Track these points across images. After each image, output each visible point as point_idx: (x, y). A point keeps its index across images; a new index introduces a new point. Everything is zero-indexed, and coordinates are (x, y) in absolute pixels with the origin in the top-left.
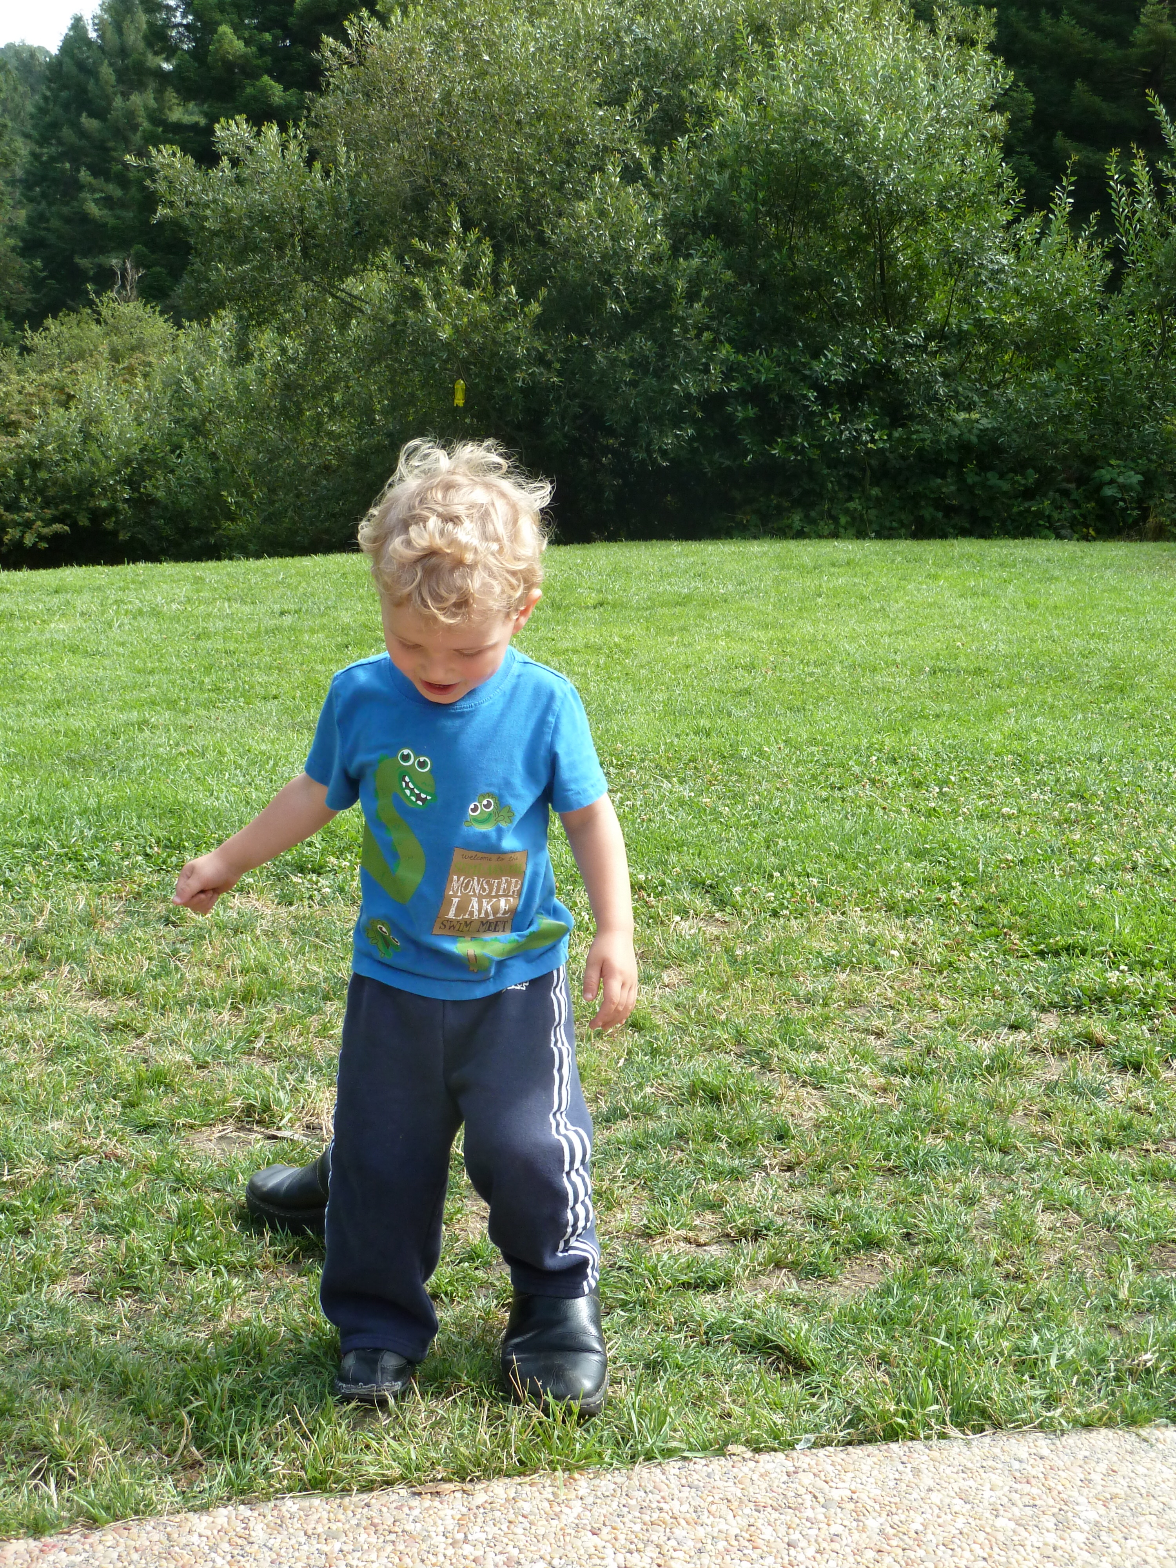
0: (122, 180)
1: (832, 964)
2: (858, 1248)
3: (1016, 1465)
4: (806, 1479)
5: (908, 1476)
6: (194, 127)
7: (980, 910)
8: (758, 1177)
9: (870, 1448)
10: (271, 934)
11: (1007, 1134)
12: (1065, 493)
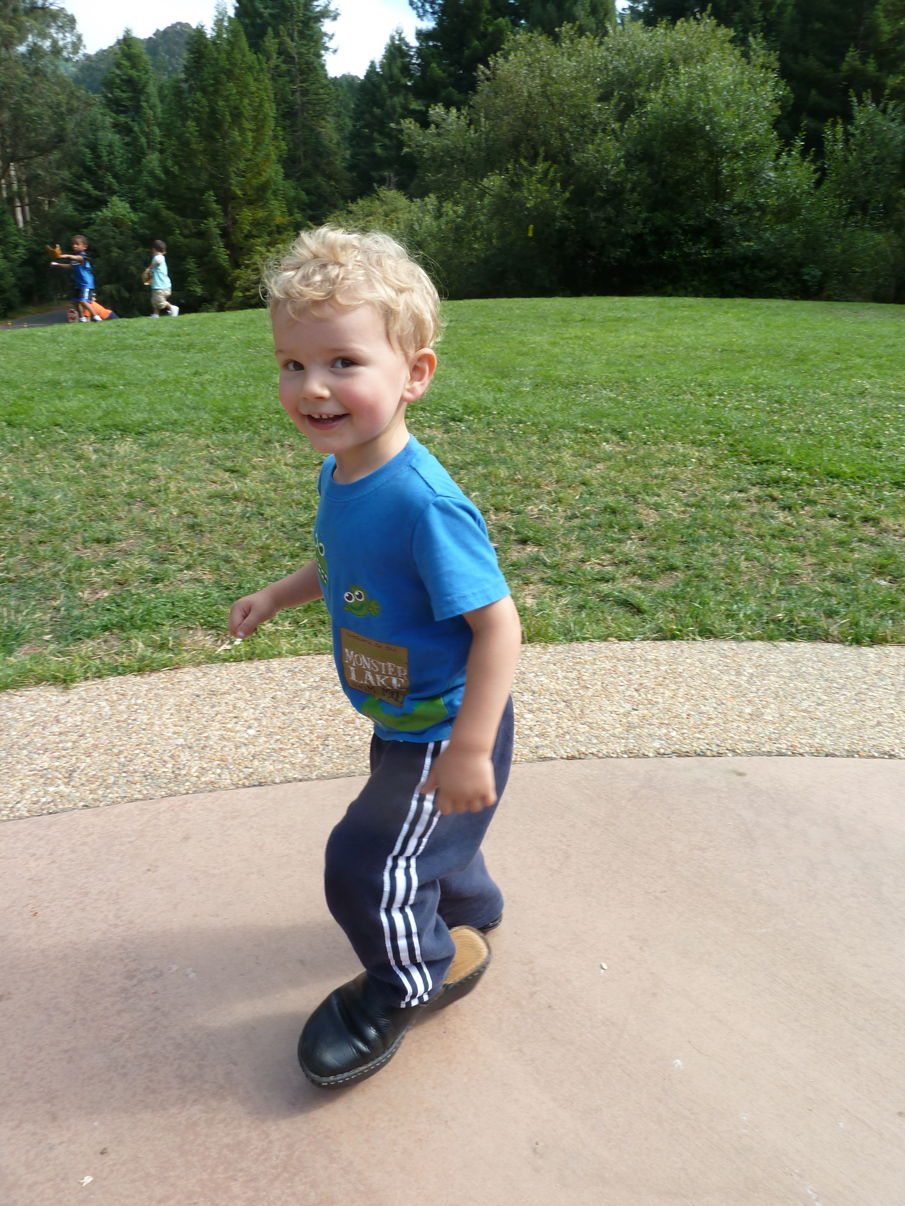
0: (390, 136)
1: (666, 464)
2: (667, 570)
3: (722, 652)
4: (639, 651)
5: (679, 653)
6: (420, 112)
7: (731, 445)
8: (629, 542)
9: (664, 642)
10: (440, 444)
11: (732, 531)
12: (788, 280)
